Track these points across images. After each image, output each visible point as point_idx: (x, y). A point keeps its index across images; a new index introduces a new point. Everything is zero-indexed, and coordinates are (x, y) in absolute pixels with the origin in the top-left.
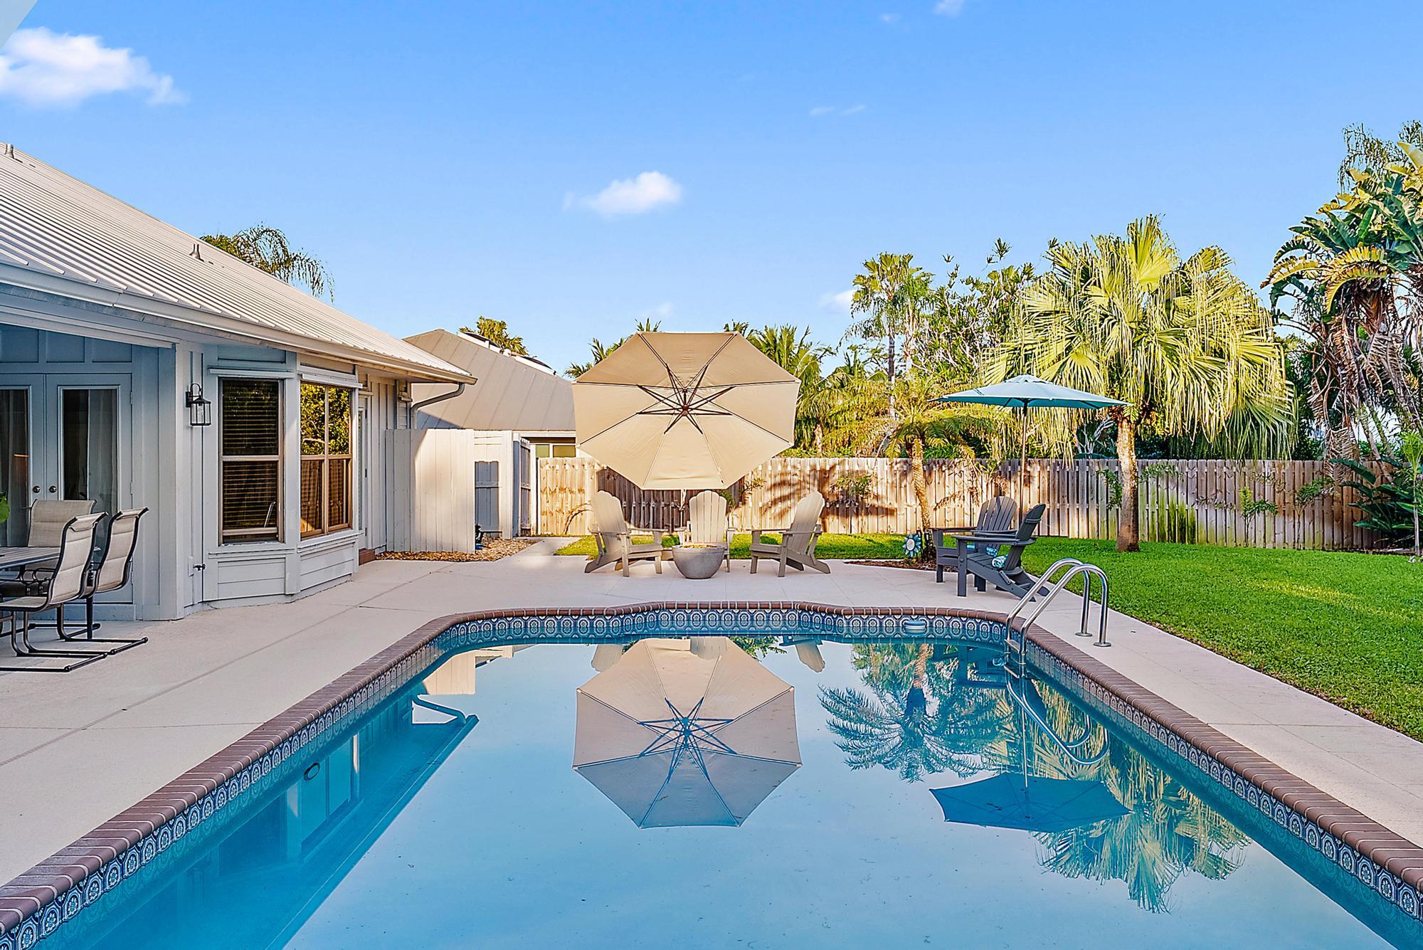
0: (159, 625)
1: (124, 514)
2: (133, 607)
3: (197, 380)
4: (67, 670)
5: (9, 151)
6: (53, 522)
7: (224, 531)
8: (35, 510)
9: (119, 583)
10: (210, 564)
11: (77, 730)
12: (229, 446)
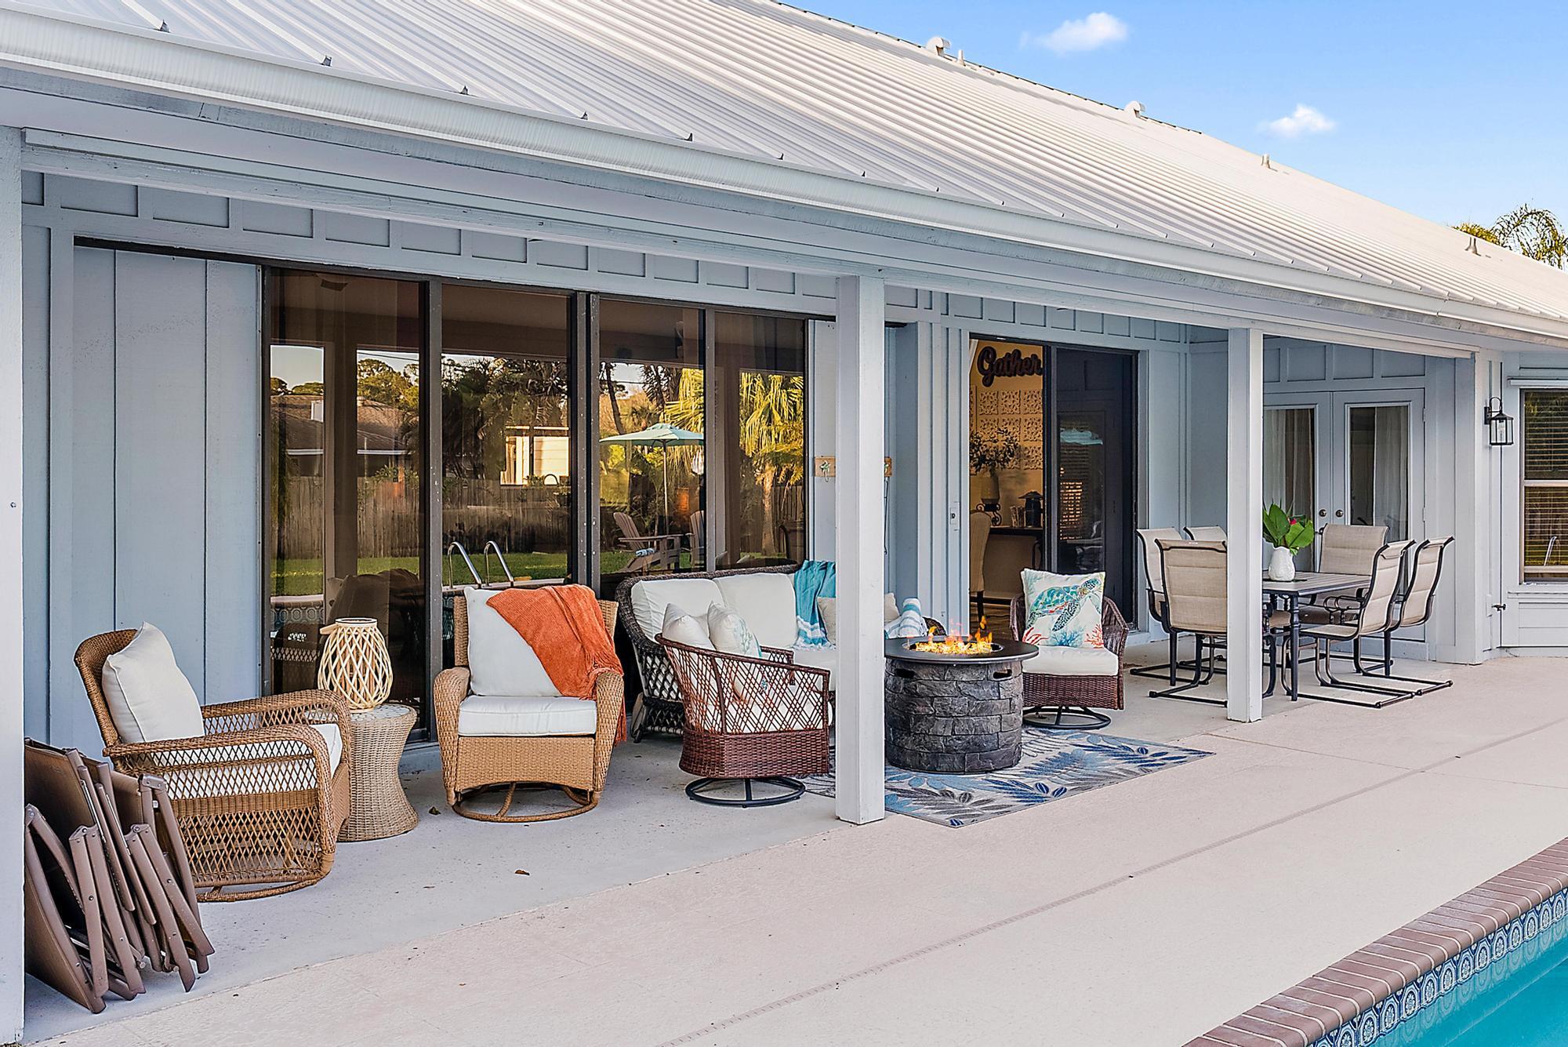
0: (1457, 668)
1: (1432, 542)
2: (1425, 646)
3: (1496, 394)
4: (1378, 706)
5: (1265, 161)
6: (1344, 548)
7: (1526, 567)
8: (1326, 534)
9: (1422, 618)
10: (1511, 605)
11: (1415, 772)
12: (1531, 470)
